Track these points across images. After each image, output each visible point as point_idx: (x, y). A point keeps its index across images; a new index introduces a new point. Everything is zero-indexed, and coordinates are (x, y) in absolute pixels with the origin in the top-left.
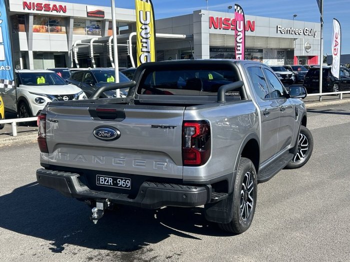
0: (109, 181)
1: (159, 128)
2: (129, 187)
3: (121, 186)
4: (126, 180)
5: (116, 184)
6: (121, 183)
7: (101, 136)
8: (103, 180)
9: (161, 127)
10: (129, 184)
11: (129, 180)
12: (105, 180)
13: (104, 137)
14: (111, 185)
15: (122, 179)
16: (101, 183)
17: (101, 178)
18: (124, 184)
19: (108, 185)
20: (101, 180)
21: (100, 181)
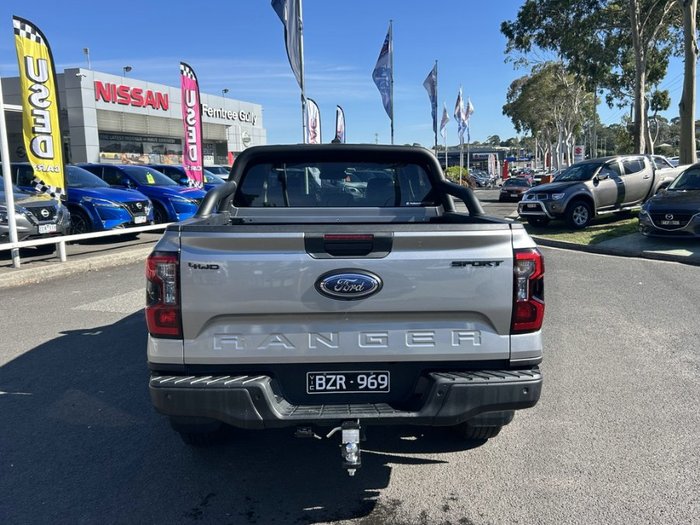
0: (338, 382)
1: (469, 267)
2: (386, 389)
3: (367, 388)
4: (378, 375)
5: (356, 386)
6: (366, 382)
7: (341, 291)
8: (323, 382)
9: (473, 264)
10: (385, 383)
11: (387, 374)
12: (328, 380)
13: (348, 292)
14: (341, 388)
15: (368, 375)
16: (318, 388)
17: (318, 377)
18: (372, 384)
19: (336, 390)
20: (318, 382)
21: (315, 384)
